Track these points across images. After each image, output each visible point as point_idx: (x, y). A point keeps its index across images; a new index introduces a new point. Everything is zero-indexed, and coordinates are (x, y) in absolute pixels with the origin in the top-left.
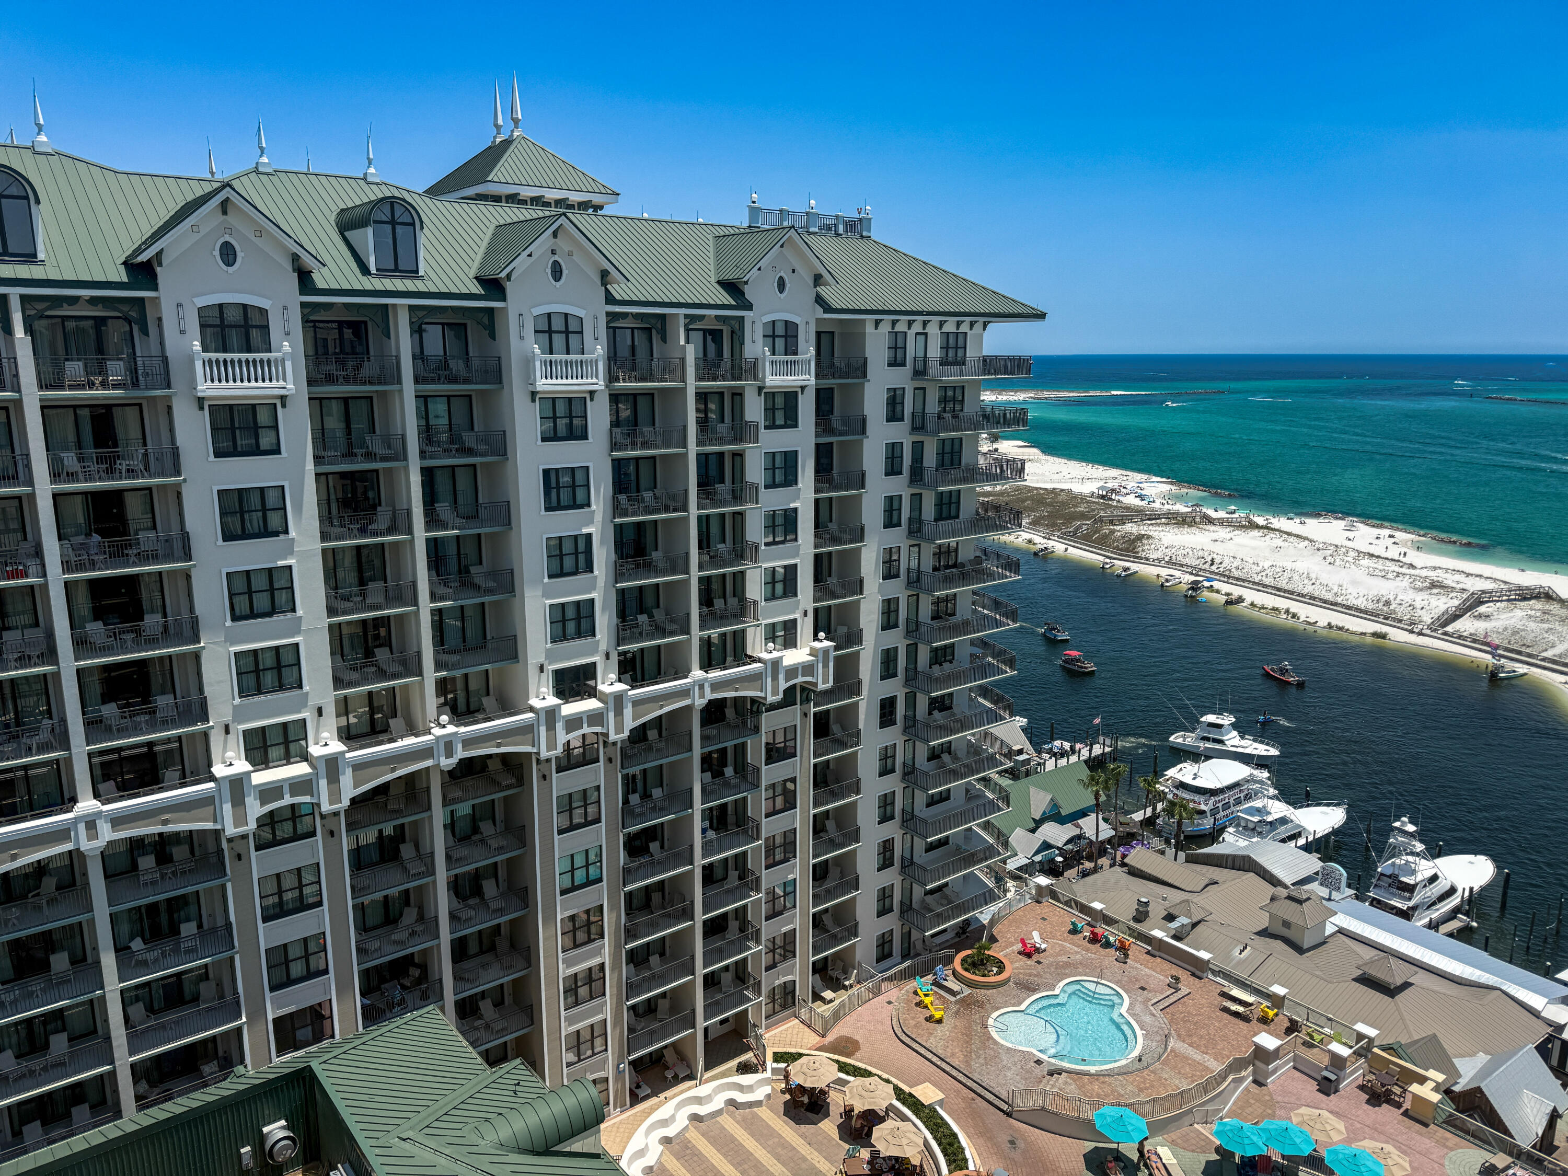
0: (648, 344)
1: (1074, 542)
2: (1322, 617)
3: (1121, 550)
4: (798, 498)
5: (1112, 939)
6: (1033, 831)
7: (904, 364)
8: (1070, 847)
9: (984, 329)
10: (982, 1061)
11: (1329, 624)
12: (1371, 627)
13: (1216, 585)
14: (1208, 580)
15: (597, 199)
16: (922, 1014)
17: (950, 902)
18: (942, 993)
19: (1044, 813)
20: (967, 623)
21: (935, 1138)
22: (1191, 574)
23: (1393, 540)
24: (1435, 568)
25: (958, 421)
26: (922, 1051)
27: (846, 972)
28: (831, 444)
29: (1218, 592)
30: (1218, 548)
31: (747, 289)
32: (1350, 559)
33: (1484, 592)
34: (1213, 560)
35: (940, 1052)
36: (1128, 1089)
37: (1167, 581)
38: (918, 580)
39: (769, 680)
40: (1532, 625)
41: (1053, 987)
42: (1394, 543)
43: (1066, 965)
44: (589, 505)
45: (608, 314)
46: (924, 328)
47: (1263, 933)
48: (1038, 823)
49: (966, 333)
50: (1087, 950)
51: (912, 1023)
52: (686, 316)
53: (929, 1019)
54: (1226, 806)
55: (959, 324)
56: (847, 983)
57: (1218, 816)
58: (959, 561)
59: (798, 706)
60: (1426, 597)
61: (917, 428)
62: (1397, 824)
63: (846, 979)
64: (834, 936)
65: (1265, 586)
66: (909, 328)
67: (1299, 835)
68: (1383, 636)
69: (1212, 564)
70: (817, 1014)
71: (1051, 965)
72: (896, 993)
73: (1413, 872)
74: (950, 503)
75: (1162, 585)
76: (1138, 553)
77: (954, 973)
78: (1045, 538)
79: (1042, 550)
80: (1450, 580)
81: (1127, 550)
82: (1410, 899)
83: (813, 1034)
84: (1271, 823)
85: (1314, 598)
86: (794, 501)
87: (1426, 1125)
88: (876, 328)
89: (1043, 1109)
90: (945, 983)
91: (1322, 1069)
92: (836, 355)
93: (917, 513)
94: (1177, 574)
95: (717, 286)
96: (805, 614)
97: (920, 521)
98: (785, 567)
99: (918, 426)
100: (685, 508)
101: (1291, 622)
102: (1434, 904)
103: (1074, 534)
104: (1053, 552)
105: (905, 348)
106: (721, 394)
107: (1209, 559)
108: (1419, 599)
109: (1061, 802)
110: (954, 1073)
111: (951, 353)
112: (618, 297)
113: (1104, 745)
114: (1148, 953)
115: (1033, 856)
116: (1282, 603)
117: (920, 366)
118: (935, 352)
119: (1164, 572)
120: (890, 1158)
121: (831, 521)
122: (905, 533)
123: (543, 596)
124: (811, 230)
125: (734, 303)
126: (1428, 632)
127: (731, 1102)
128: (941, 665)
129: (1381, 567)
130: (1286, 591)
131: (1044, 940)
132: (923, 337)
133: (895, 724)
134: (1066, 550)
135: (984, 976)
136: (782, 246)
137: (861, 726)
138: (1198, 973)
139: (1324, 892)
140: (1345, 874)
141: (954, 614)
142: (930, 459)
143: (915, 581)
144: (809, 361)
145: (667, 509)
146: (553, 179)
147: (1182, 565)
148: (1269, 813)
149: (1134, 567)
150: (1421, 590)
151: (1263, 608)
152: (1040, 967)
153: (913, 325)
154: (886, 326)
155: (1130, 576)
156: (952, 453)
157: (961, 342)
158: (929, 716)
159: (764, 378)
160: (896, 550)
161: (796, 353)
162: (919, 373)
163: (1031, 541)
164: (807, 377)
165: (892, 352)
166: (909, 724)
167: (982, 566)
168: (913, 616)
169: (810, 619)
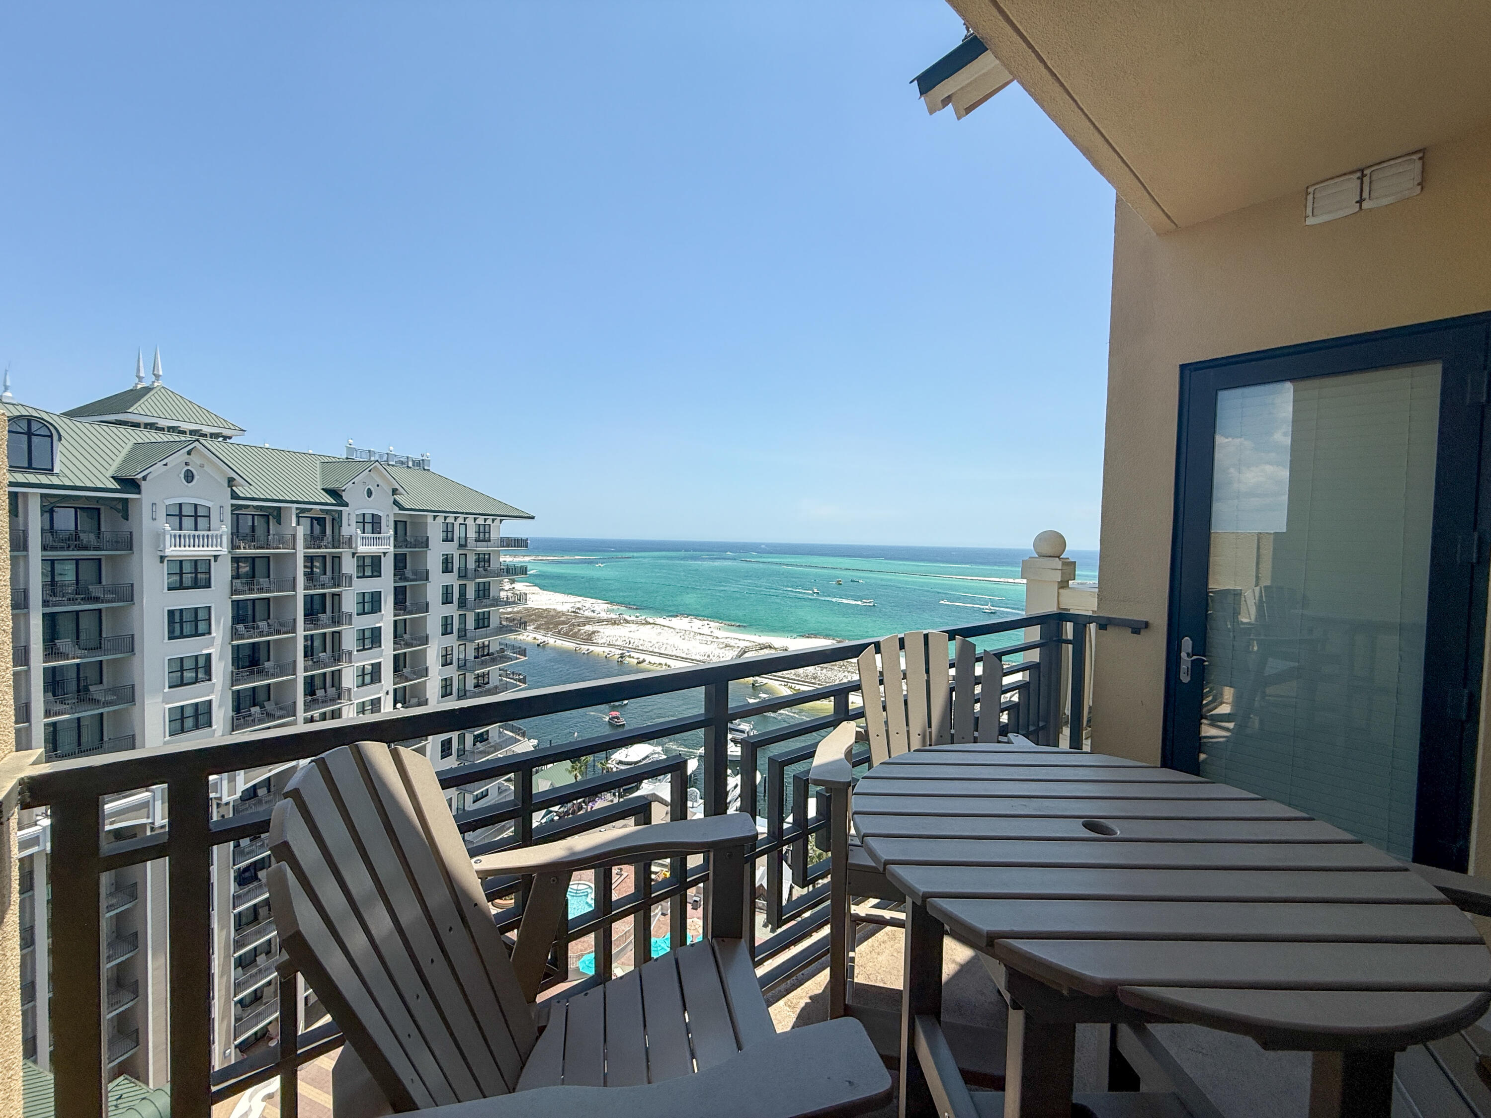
0: (266, 525)
1: (559, 637)
3: (584, 640)
4: (382, 620)
7: (452, 541)
9: (501, 523)
13: (632, 654)
14: (628, 652)
15: (226, 432)
20: (496, 687)
22: (620, 649)
24: (726, 638)
25: (487, 573)
28: (405, 587)
29: (633, 657)
30: (631, 635)
31: (344, 494)
32: (692, 637)
33: (746, 647)
34: (630, 642)
37: (608, 654)
38: (465, 665)
42: (710, 628)
44: (209, 633)
45: (232, 505)
46: (465, 521)
49: (490, 525)
52: (297, 509)
55: (485, 520)
58: (490, 651)
61: (462, 577)
65: (655, 653)
66: (455, 521)
69: (630, 644)
74: (484, 619)
76: (593, 641)
78: (543, 636)
79: (541, 643)
80: (733, 643)
81: (587, 639)
86: (379, 623)
88: (434, 520)
92: (408, 534)
93: (463, 625)
94: (613, 650)
95: (322, 491)
96: (387, 693)
97: (465, 630)
98: (372, 665)
99: (463, 575)
100: (294, 630)
103: (560, 633)
104: (548, 644)
105: (453, 531)
106: (324, 557)
107: (628, 641)
111: (482, 535)
112: (242, 495)
116: (663, 661)
117: (463, 542)
118: (472, 535)
121: (405, 633)
122: (456, 637)
123: (163, 702)
124: (390, 463)
125: (334, 502)
130: (664, 655)
132: (464, 526)
133: (451, 755)
134: (555, 642)
136: (370, 471)
140: (699, 792)
141: (488, 683)
142: (471, 594)
143: (463, 666)
144: (389, 538)
145: (278, 632)
146: (188, 416)
147: (615, 646)
149: (591, 648)
150: (722, 648)
153: (458, 519)
154: (440, 520)
155: (590, 653)
156: (484, 590)
157: (487, 530)
158: (474, 745)
159: (357, 547)
160: (450, 648)
161: (380, 533)
162: (462, 546)
163: (535, 638)
164: (388, 547)
165: (445, 534)
166: (461, 753)
167: (505, 654)
168: (462, 687)
169: (391, 696)
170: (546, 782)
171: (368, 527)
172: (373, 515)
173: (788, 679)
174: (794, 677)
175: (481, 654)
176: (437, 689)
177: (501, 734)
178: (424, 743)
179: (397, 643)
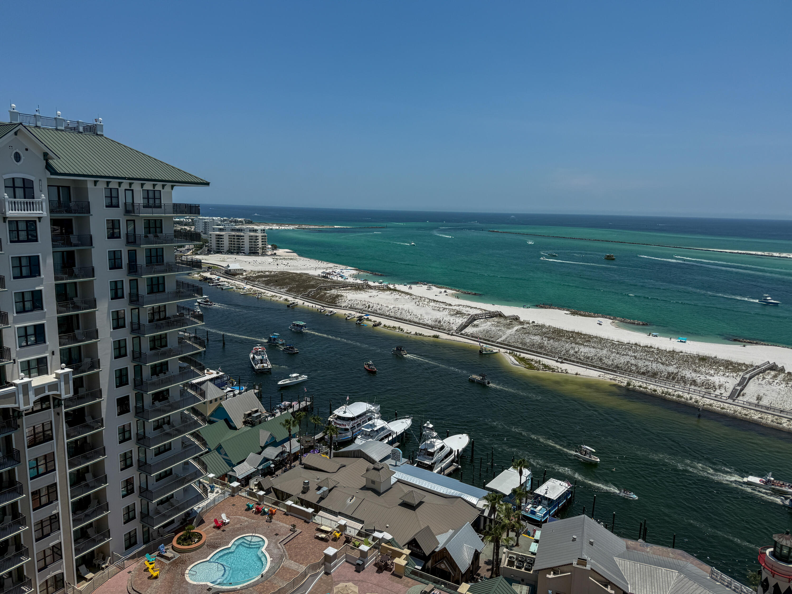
1: (308, 299)
2: (413, 329)
3: (329, 302)
4: (42, 284)
5: (266, 510)
6: (260, 453)
7: (118, 206)
8: (278, 458)
9: (172, 189)
11: (416, 333)
12: (432, 333)
13: (370, 317)
14: (367, 315)
16: (145, 576)
17: (172, 506)
18: (163, 560)
19: (267, 442)
22: (360, 313)
23: (446, 293)
24: (459, 305)
25: (159, 238)
27: (104, 559)
28: (73, 252)
29: (370, 320)
30: (372, 300)
32: (426, 303)
33: (476, 315)
34: (369, 306)
37: (348, 317)
38: (139, 328)
39: (21, 396)
40: (494, 328)
41: (228, 543)
42: (447, 295)
43: (239, 529)
46: (130, 187)
47: (364, 488)
48: (263, 448)
49: (160, 191)
50: (253, 518)
51: (139, 582)
53: (150, 577)
54: (359, 426)
55: (154, 185)
56: (104, 566)
57: (354, 431)
58: (167, 316)
59: (52, 409)
60: (455, 318)
61: (131, 243)
62: (425, 425)
63: (104, 563)
64: (94, 540)
65: (391, 317)
66: (120, 186)
67: (390, 435)
68: (437, 337)
69: (369, 308)
70: (78, 591)
71: (230, 531)
72: (133, 566)
73: (433, 446)
74: (158, 284)
75: (346, 319)
76: (336, 304)
77: (173, 548)
78: (294, 298)
79: (292, 304)
80: (464, 310)
81: (332, 302)
82: (432, 459)
84: (377, 431)
85: (410, 321)
86: (37, 286)
87: (401, 577)
88: (95, 185)
90: (165, 554)
91: (357, 559)
92: (72, 200)
93: (136, 290)
94: (353, 313)
96: (53, 353)
97: (137, 295)
98: (35, 326)
99: (132, 241)
101: (401, 333)
102: (443, 460)
103: (308, 296)
104: (297, 305)
105: (118, 197)
107: (367, 305)
108: (452, 319)
109: (275, 435)
111: (151, 201)
113: (306, 401)
114: (285, 514)
115: (258, 466)
116: (397, 324)
117: (130, 208)
118: (139, 200)
119: (347, 312)
121: (77, 296)
122: (128, 302)
124: (59, 128)
126: (455, 334)
128: (158, 375)
129: (438, 306)
130: (399, 319)
131: (228, 517)
132: (131, 192)
133: (128, 411)
134: (303, 303)
135: (189, 545)
136: (16, 134)
137: (103, 416)
138: (307, 520)
139: (393, 462)
140: (401, 452)
141: (166, 346)
142: (141, 259)
143: (136, 328)
144: (42, 202)
147: (356, 309)
148: (376, 426)
149: (335, 311)
150: (452, 315)
151: (389, 327)
152: (223, 533)
153: (122, 185)
154: (102, 184)
155: (333, 315)
156: (157, 256)
157: (157, 195)
158: (153, 403)
159: (5, 211)
160: (123, 311)
161: (34, 198)
162: (127, 212)
163: (286, 300)
164: (41, 212)
165: (109, 200)
166: (139, 411)
167: (183, 318)
168: (137, 349)
169: (57, 356)
170: (266, 432)
171: (19, 192)
172: (24, 179)
173: (514, 347)
174: (520, 346)
175: (157, 317)
176: (110, 351)
177: (183, 392)
178: (98, 400)
179: (61, 306)
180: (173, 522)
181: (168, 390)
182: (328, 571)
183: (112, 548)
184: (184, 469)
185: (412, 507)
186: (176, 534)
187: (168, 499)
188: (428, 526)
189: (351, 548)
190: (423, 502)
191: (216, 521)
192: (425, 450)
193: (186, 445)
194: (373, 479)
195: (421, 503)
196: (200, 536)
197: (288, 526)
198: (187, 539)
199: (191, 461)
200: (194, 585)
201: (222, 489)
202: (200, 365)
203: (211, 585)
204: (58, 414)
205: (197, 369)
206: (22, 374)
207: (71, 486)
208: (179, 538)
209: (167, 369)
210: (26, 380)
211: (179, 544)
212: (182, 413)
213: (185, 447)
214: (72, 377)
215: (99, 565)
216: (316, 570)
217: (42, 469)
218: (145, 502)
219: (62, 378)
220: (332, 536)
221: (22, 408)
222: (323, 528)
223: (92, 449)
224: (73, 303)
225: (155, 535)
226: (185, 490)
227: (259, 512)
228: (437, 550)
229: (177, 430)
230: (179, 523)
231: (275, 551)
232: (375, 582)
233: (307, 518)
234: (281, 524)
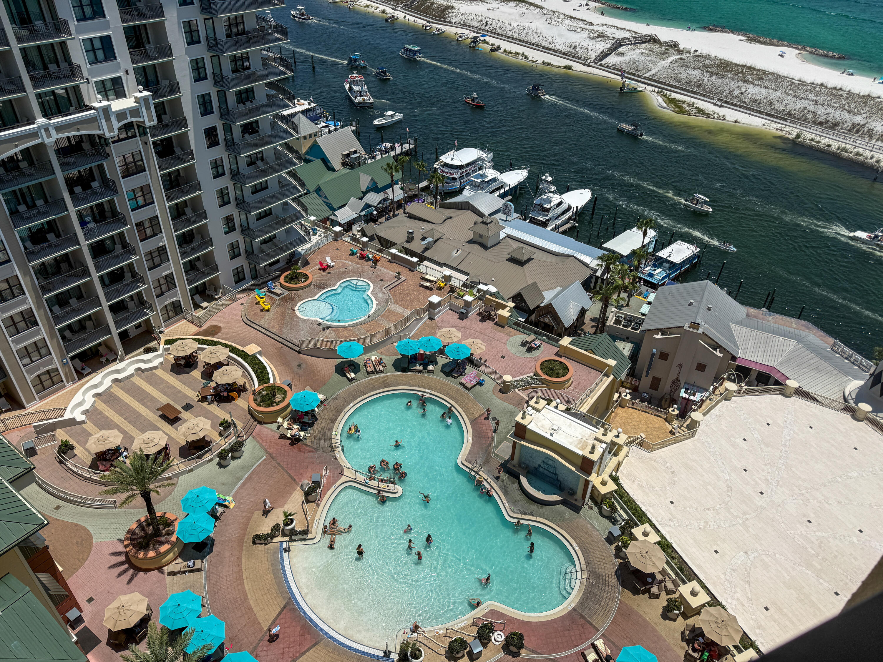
1: (410, 11)
2: (540, 57)
3: (436, 17)
5: (370, 256)
6: (361, 199)
8: (381, 205)
10: (288, 328)
11: (543, 61)
12: (564, 62)
13: (487, 39)
14: (483, 35)
16: (257, 309)
17: (276, 246)
18: (272, 295)
19: (368, 187)
21: (253, 371)
22: (474, 32)
23: (587, 7)
24: (603, 25)
26: (256, 327)
27: (216, 291)
29: (487, 43)
30: (490, 14)
32: (560, 20)
33: (623, 39)
34: (487, 22)
35: (266, 326)
36: (361, 333)
37: (460, 37)
38: (216, 44)
39: (103, 121)
40: (643, 58)
41: (334, 285)
42: (588, 9)
43: (344, 273)
47: (471, 242)
48: (365, 193)
50: (357, 263)
51: (252, 313)
53: (262, 310)
54: (468, 174)
56: (216, 297)
57: (462, 181)
58: (246, 30)
59: (139, 138)
60: (595, 43)
62: (543, 178)
63: (216, 295)
64: (204, 273)
65: (514, 39)
67: (502, 187)
68: (569, 68)
69: (486, 25)
70: (196, 316)
71: (336, 273)
72: (245, 299)
73: (550, 202)
75: (457, 40)
76: (446, 18)
77: (281, 285)
78: (393, 9)
79: (391, 18)
80: (608, 32)
81: (440, 17)
82: (547, 215)
83: (194, 326)
84: (488, 182)
85: (537, 46)
87: (503, 327)
89: (315, 348)
90: (274, 291)
91: (460, 308)
94: (466, 32)
96: (127, 72)
98: (101, 38)
101: (524, 61)
102: (559, 217)
103: (410, 7)
104: (397, 19)
107: (485, 22)
108: (591, 44)
109: (377, 180)
110: (273, 336)
113: (409, 144)
114: (390, 261)
115: (361, 212)
116: (520, 49)
119: (459, 31)
120: (225, 385)
122: (199, 9)
126: (592, 64)
127: (139, 369)
128: (244, 104)
129: (575, 25)
130: (524, 42)
131: (332, 261)
133: (218, 144)
134: (405, 17)
135: (296, 284)
137: (193, 147)
138: (412, 269)
139: (504, 217)
140: (513, 207)
141: (249, 68)
143: (213, 45)
147: (470, 26)
148: (487, 177)
149: (444, 28)
150: (593, 39)
151: (510, 53)
152: (329, 275)
155: (441, 34)
158: (243, 136)
160: (195, 22)
163: (384, 11)
166: (229, 144)
167: (264, 33)
168: (217, 71)
169: (132, 76)
170: (366, 176)
173: (665, 84)
174: (673, 83)
175: (234, 31)
176: (188, 72)
177: (273, 125)
178: (184, 130)
179: (125, 13)
180: (278, 261)
181: (257, 121)
182: (433, 317)
183: (222, 281)
184: (283, 209)
185: (521, 263)
186: (283, 273)
187: (271, 239)
188: (535, 282)
189: (456, 297)
190: (532, 259)
191: (321, 263)
192: (541, 205)
193: (282, 184)
194: (481, 233)
195: (530, 259)
196: (306, 277)
197: (392, 273)
198: (294, 278)
199: (290, 202)
200: (304, 320)
201: (324, 233)
202: (290, 93)
203: (321, 321)
204: (146, 143)
205: (286, 98)
206: (99, 96)
207: (172, 219)
208: (286, 277)
209: (254, 97)
210: (105, 103)
211: (287, 282)
212: (275, 148)
213: (283, 186)
214: (152, 102)
215: (212, 296)
216: (420, 315)
217: (141, 201)
218: (248, 240)
219: (143, 104)
220: (437, 286)
221: (108, 135)
222: (427, 277)
223: (186, 183)
224: (137, 9)
225: (262, 272)
226: (288, 231)
227: (362, 257)
228: (542, 305)
229: (271, 167)
230: (284, 263)
231: (381, 295)
232: (478, 330)
233: (412, 267)
234: (386, 271)
